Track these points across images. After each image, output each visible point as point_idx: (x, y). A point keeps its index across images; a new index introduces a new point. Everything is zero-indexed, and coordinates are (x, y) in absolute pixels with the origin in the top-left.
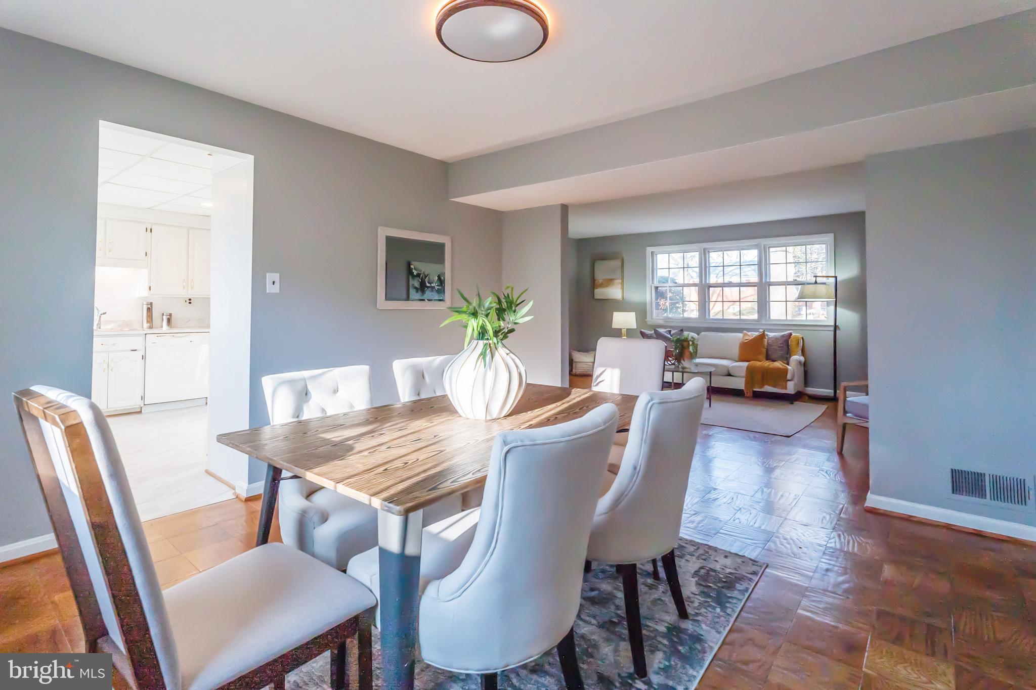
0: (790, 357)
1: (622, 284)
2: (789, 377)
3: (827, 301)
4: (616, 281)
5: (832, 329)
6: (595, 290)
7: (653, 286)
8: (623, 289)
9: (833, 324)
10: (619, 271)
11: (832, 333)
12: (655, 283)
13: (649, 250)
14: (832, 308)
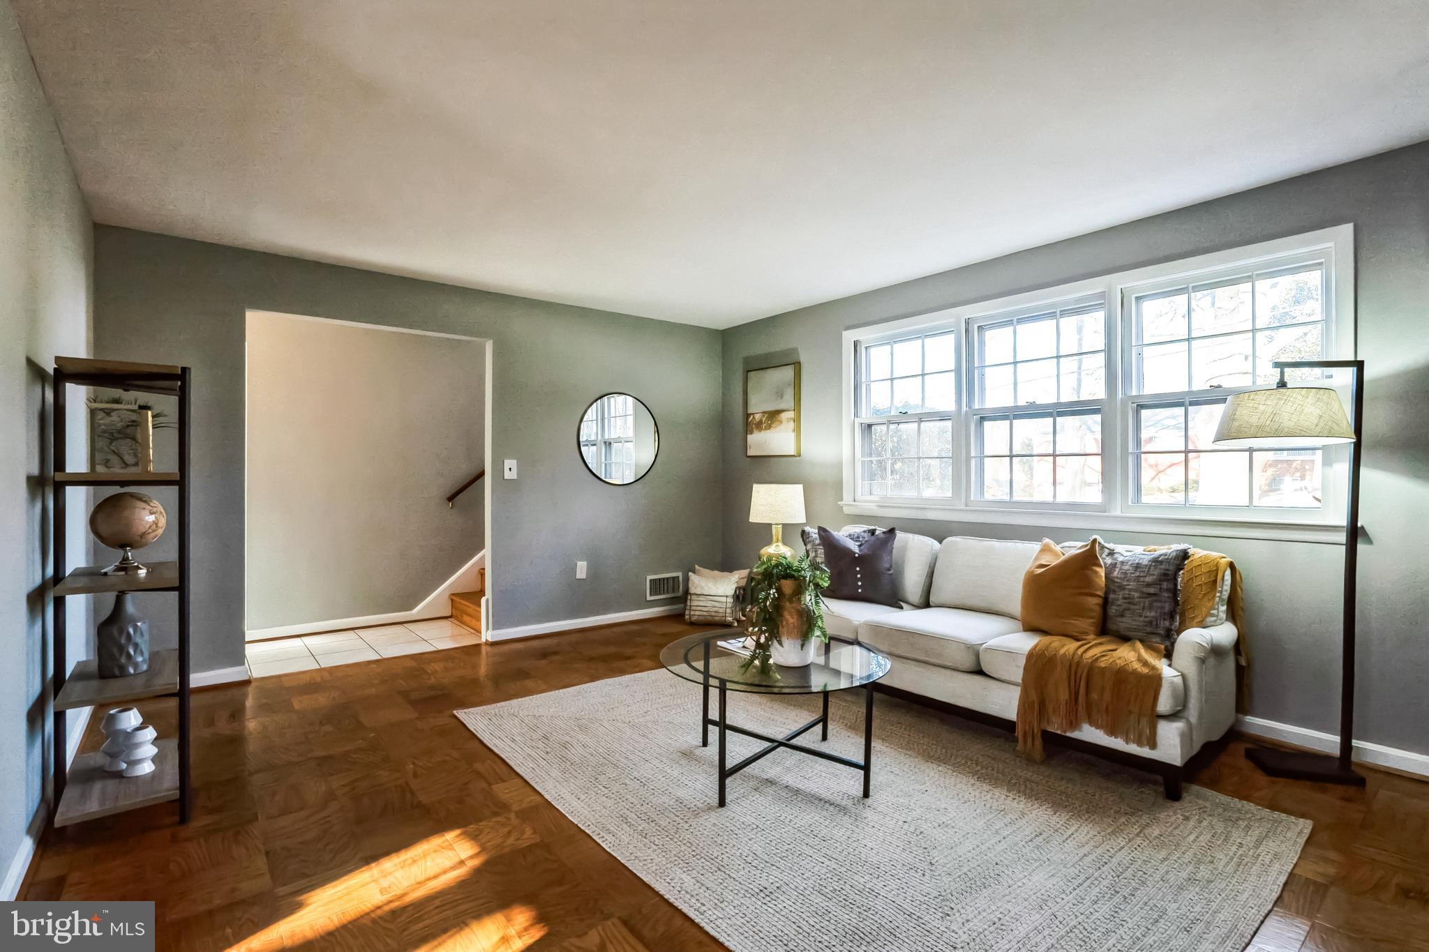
0: (1179, 632)
1: (797, 420)
2: (1164, 704)
3: (1324, 448)
4: (784, 416)
5: (1342, 537)
6: (749, 436)
7: (858, 421)
8: (798, 430)
9: (1343, 520)
10: (789, 394)
11: (1341, 552)
12: (864, 416)
13: (849, 336)
14: (1343, 469)
